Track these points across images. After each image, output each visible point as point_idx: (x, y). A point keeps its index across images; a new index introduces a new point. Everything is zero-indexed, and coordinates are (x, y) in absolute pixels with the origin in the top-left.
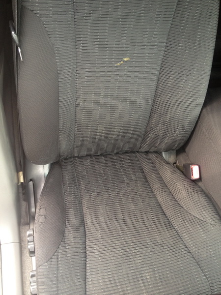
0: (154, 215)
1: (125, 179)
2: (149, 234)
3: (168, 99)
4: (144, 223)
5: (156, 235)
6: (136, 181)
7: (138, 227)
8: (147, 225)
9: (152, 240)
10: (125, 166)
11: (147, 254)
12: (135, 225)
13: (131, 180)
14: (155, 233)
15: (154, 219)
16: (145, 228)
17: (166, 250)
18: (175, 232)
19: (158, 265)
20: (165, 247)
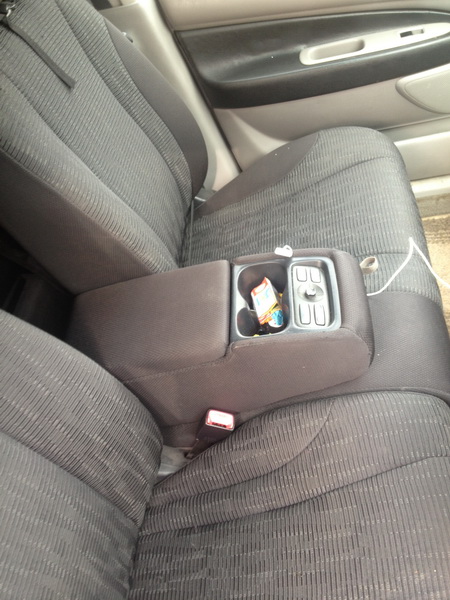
0: (292, 529)
1: (197, 577)
2: (331, 551)
3: (63, 429)
4: (307, 557)
5: (334, 536)
6: (208, 552)
7: (314, 573)
8: (312, 552)
9: (345, 548)
10: (166, 568)
11: (374, 567)
12: (309, 579)
13: (204, 562)
14: (330, 537)
15: (301, 533)
16: (317, 558)
17: (368, 523)
18: (332, 494)
19: (399, 548)
20: (363, 524)
